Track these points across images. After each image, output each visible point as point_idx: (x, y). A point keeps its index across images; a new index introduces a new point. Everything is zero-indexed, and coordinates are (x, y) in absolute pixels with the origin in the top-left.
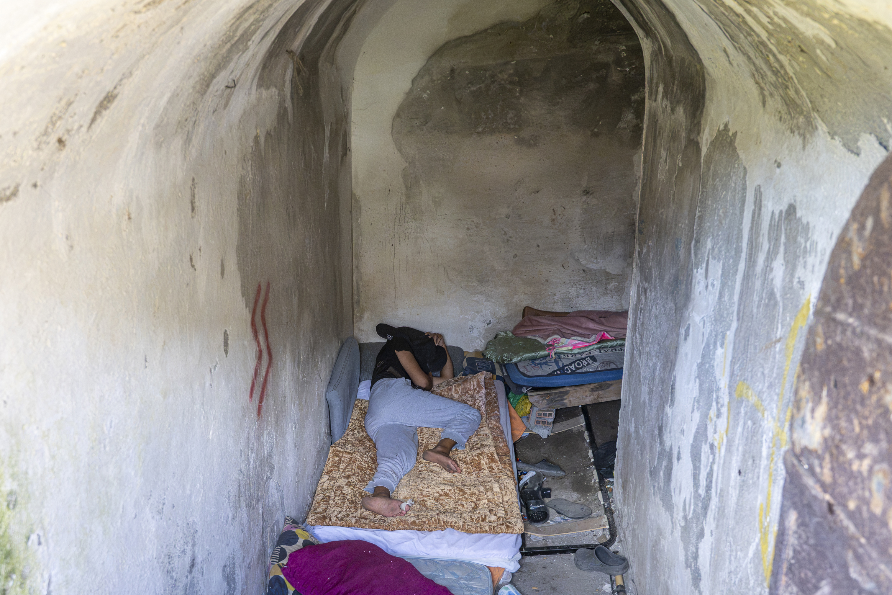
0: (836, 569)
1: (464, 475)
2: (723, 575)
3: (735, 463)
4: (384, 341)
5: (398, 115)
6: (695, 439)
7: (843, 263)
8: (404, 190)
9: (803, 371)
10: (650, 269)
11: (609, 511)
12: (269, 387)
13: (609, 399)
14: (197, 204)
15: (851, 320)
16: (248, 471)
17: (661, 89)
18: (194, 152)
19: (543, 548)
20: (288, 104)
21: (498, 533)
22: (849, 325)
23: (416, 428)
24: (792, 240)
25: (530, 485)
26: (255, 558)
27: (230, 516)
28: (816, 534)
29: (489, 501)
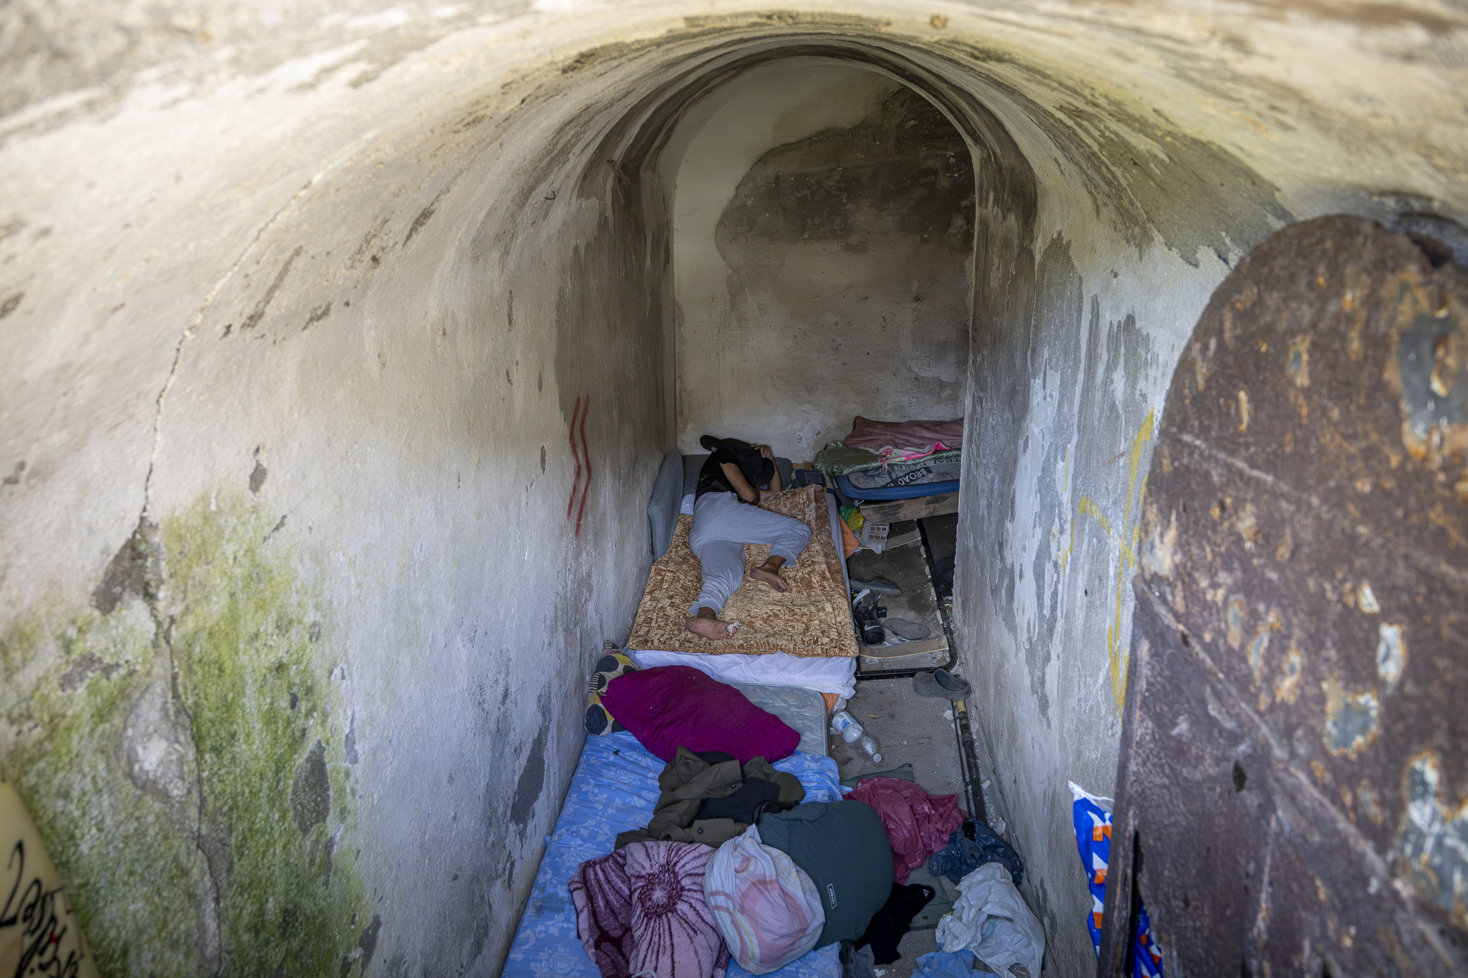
0: (1193, 704)
1: (794, 594)
2: (1073, 702)
3: (1081, 582)
4: (709, 453)
5: (722, 222)
6: (1038, 556)
7: (1187, 382)
8: (728, 297)
9: (1150, 493)
10: (985, 379)
11: (948, 631)
12: (589, 502)
13: (945, 512)
14: (514, 317)
15: (1198, 442)
16: (566, 593)
17: (991, 196)
18: (511, 265)
19: (879, 672)
20: (609, 213)
21: (831, 656)
22: (1196, 447)
23: (743, 544)
24: (1132, 352)
25: (863, 604)
26: (572, 687)
27: (547, 641)
28: (1171, 666)
29: (821, 622)
